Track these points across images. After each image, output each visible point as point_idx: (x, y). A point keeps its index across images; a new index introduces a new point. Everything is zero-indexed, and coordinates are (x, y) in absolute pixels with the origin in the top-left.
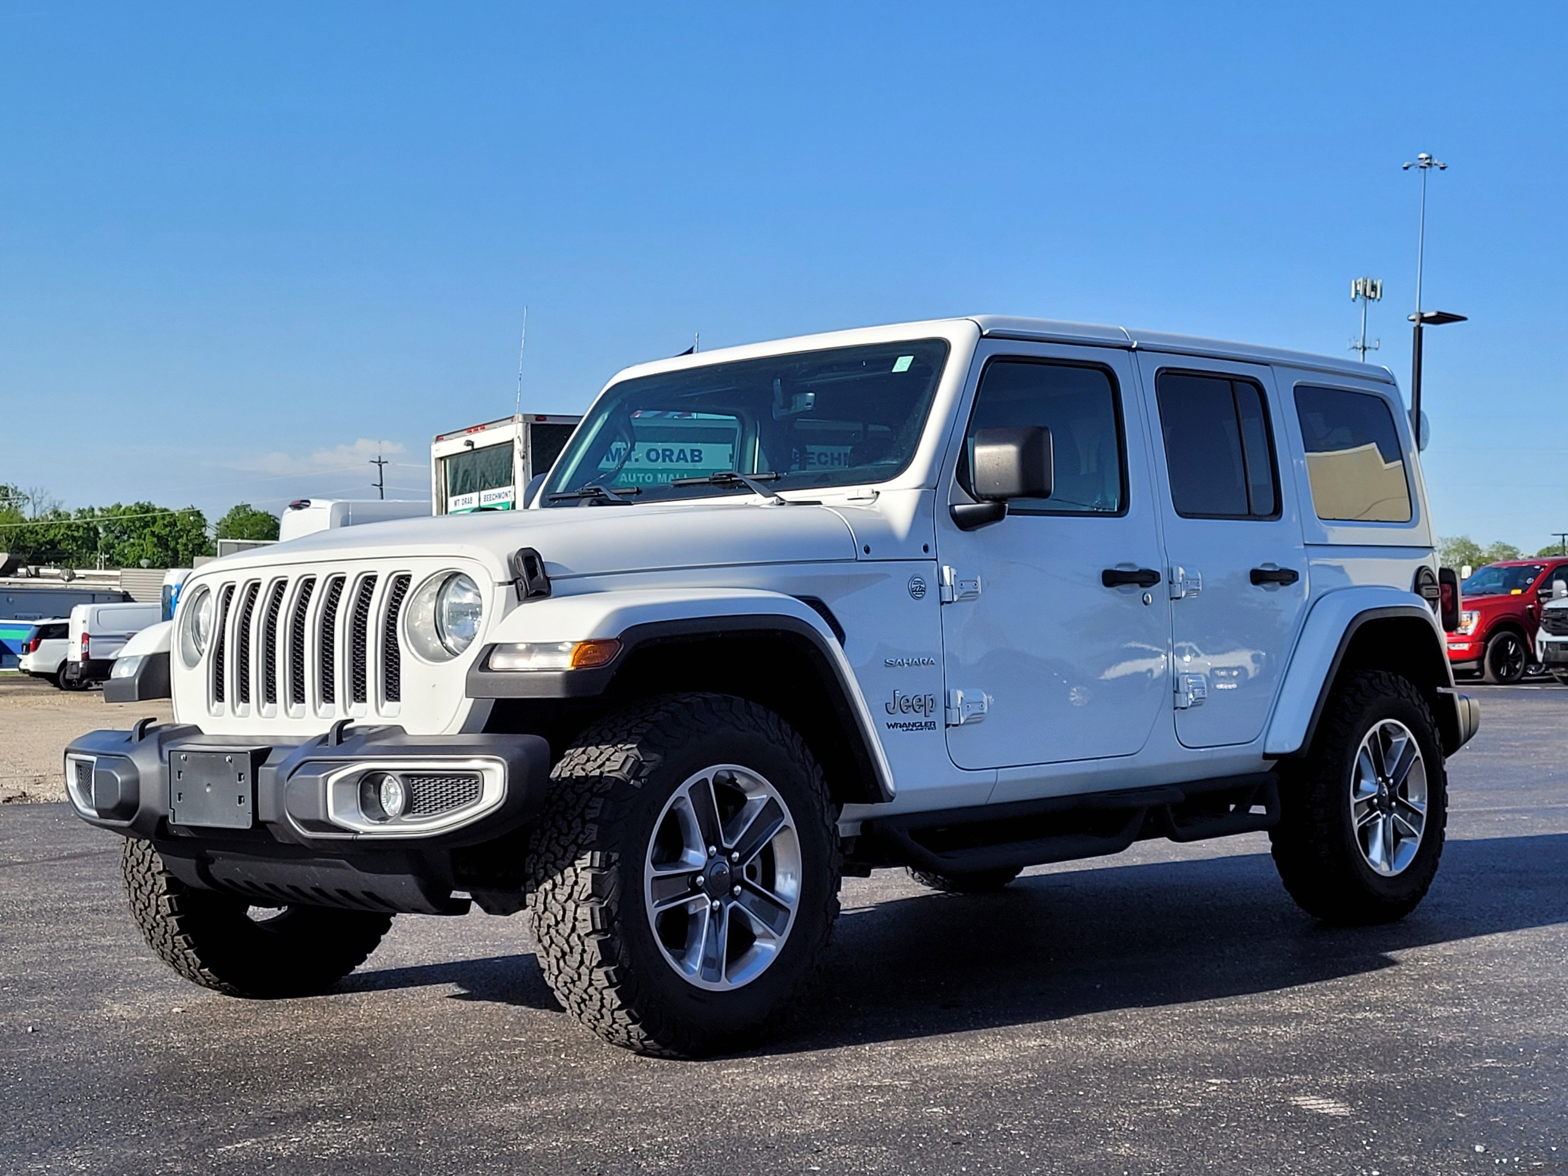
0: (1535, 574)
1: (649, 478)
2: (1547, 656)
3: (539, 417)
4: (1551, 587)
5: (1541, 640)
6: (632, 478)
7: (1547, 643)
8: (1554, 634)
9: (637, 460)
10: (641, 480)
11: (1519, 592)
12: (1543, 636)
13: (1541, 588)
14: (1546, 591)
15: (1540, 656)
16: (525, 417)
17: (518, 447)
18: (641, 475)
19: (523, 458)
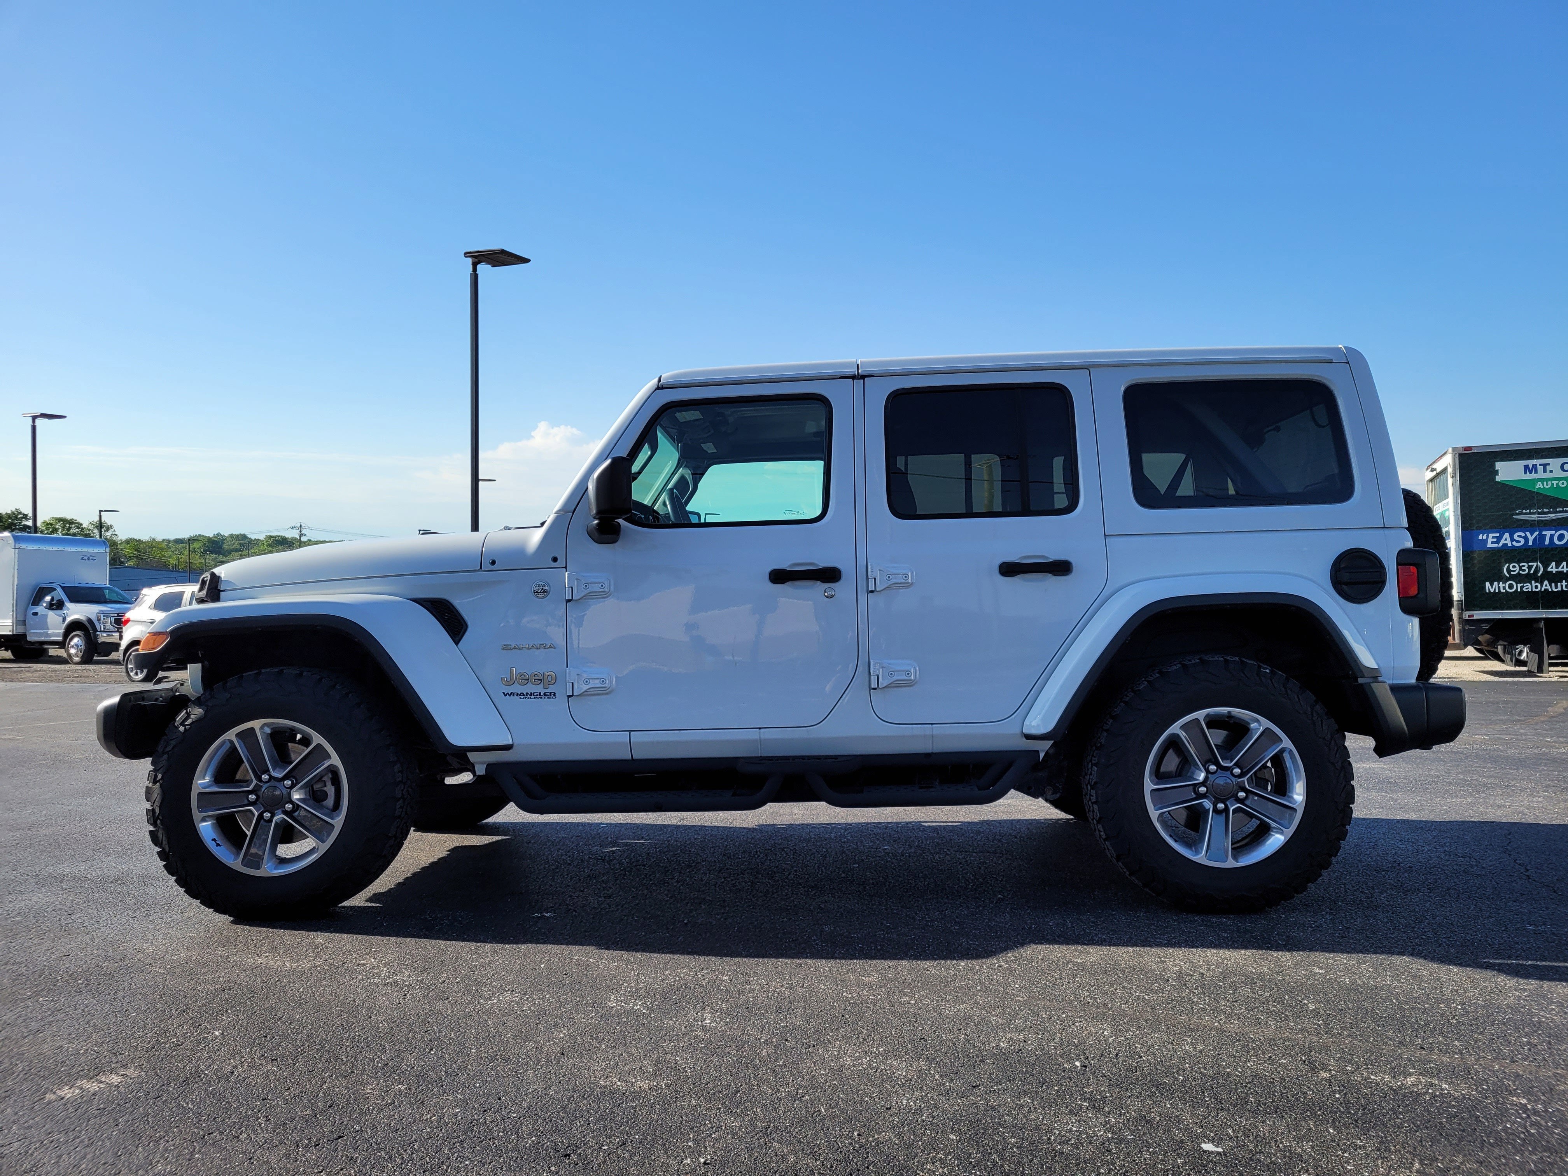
1: (1563, 484)
3: (1466, 449)
6: (1547, 485)
9: (1551, 471)
10: (1555, 486)
16: (1454, 449)
17: (1450, 470)
18: (1555, 483)
19: (1453, 477)
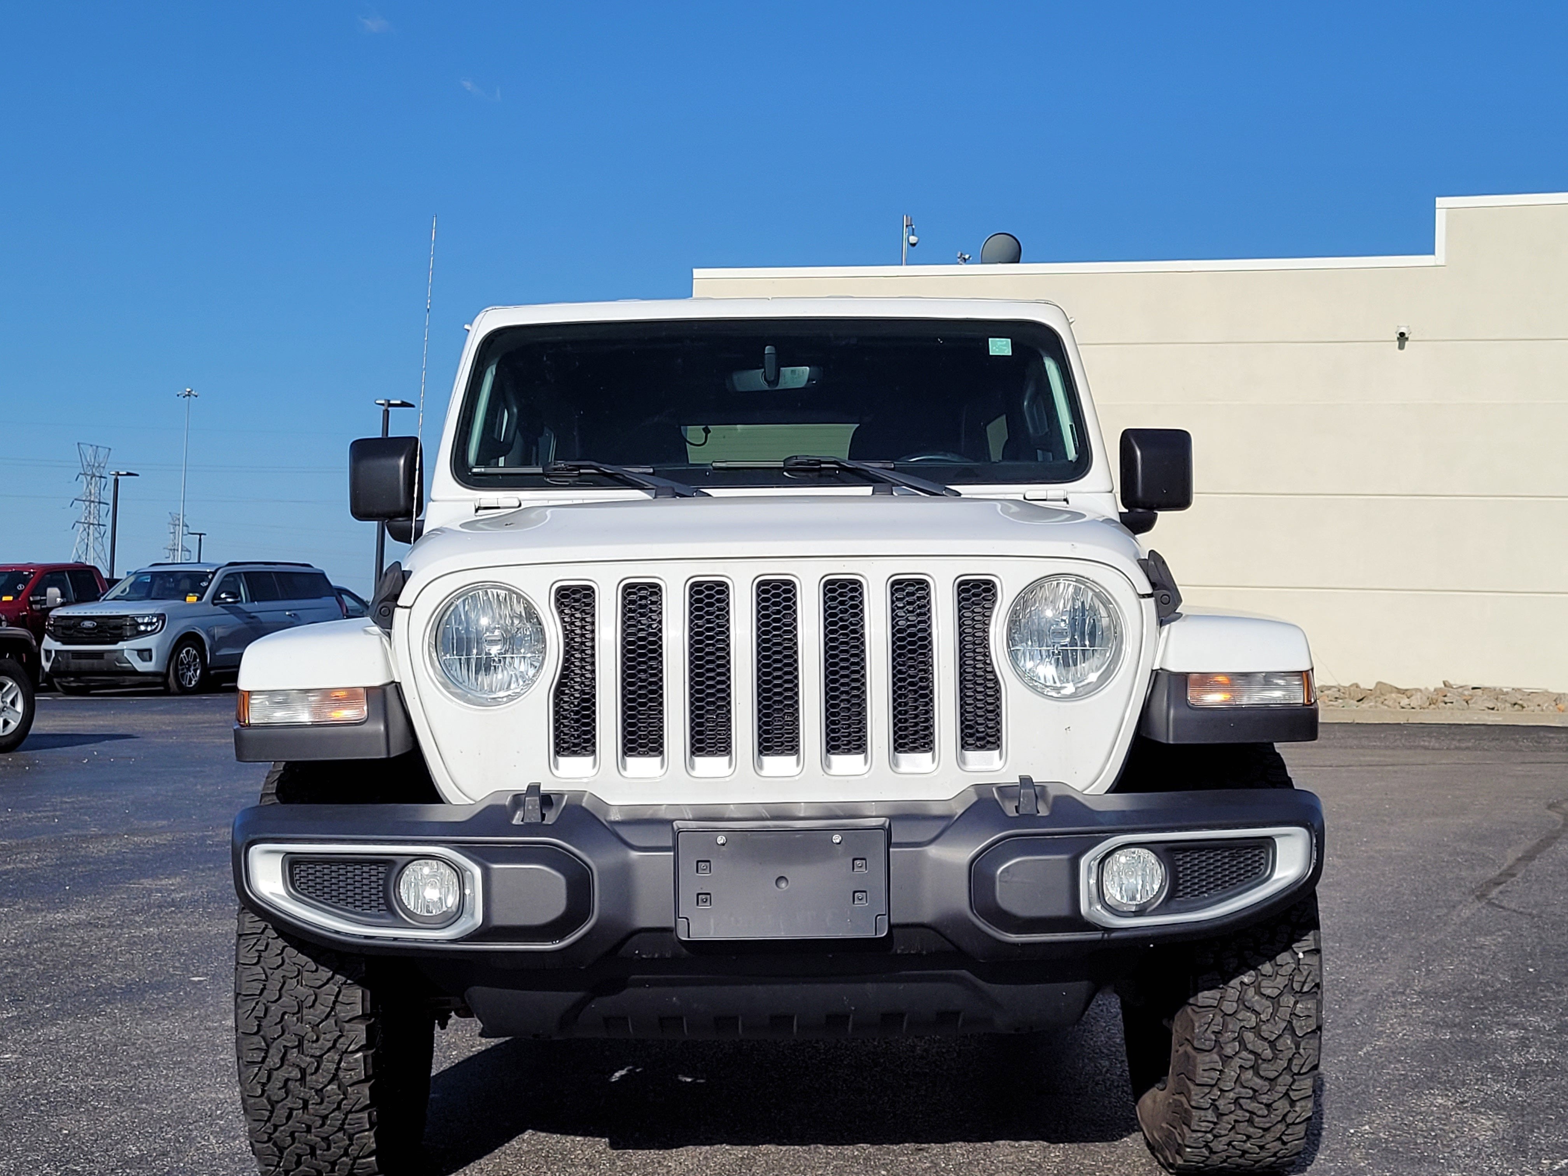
0: (25, 580)
2: (56, 665)
4: (45, 595)
5: (48, 648)
7: (56, 651)
8: (64, 643)
11: (11, 598)
12: (49, 644)
13: (32, 596)
14: (38, 598)
15: (46, 665)
